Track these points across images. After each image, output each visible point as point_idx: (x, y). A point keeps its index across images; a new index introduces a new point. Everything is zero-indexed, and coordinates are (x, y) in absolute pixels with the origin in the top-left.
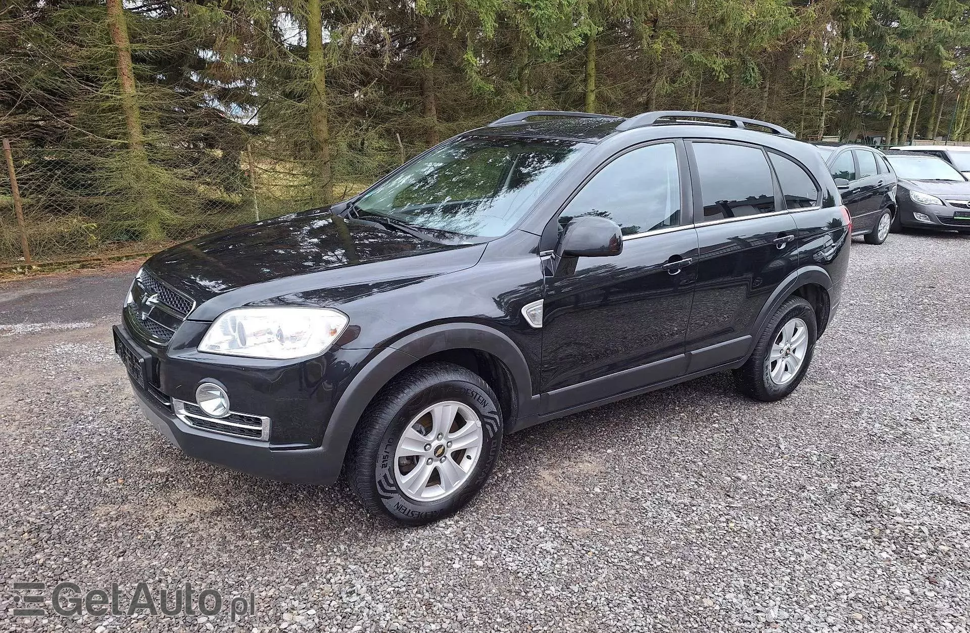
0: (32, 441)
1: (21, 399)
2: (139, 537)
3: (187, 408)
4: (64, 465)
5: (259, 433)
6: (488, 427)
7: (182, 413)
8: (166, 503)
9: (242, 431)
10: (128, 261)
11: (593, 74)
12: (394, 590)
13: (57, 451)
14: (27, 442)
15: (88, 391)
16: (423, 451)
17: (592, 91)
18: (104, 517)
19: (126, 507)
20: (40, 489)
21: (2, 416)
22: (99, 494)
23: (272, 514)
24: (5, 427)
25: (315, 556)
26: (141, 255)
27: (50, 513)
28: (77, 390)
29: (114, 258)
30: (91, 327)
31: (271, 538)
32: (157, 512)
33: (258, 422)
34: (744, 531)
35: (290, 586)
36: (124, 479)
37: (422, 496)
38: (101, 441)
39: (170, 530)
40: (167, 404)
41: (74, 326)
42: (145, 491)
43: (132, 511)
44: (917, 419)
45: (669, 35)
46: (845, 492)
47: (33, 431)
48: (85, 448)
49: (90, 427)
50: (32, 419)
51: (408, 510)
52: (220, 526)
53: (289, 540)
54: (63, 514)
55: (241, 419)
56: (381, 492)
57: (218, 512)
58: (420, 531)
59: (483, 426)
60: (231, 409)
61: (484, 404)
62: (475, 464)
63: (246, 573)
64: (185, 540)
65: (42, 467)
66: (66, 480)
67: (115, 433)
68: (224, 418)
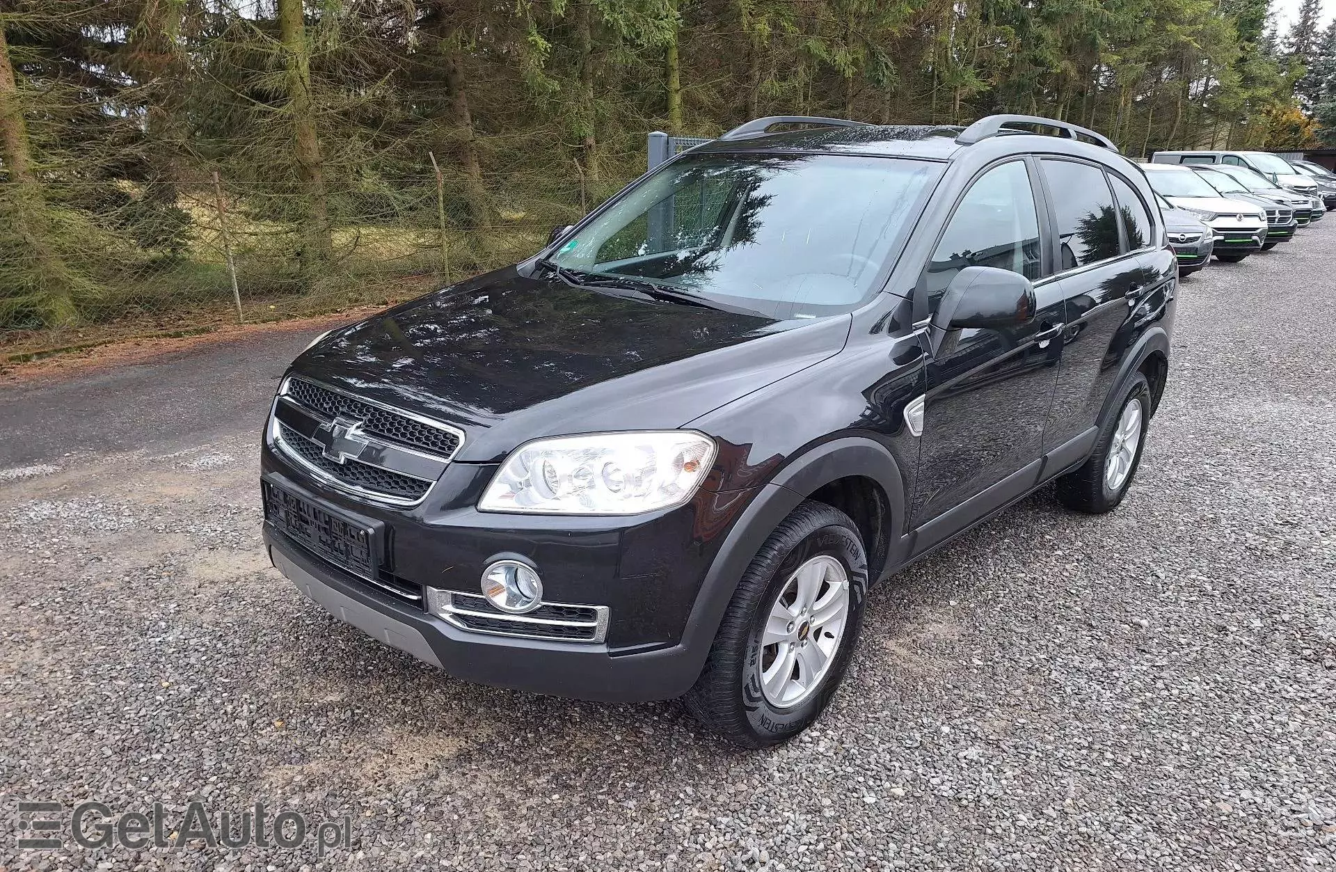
0: (86, 672)
1: (19, 602)
2: (368, 813)
3: (457, 602)
4: (167, 707)
5: (589, 632)
6: (857, 588)
7: (448, 610)
8: (375, 751)
9: (558, 630)
10: (44, 361)
11: (676, 67)
12: (808, 849)
13: (141, 685)
14: (77, 677)
15: (127, 579)
16: (787, 634)
17: (677, 91)
18: (287, 788)
19: (315, 767)
20: (151, 754)
21: (5, 634)
22: (256, 750)
23: (552, 749)
24: (21, 653)
25: (657, 809)
26: (61, 350)
27: (193, 793)
28: (107, 579)
29: (18, 358)
30: (55, 473)
31: (574, 787)
32: (369, 767)
33: (589, 615)
34: (1195, 698)
35: (653, 863)
36: (282, 720)
37: (784, 699)
38: (205, 661)
39: (412, 796)
40: (415, 598)
41: (29, 471)
42: (328, 735)
43: (328, 771)
44: (1287, 522)
45: (778, 13)
46: (1276, 630)
47: (77, 655)
48: (185, 676)
49: (170, 638)
50: (61, 634)
51: (772, 723)
52: (485, 779)
53: (602, 788)
54: (218, 791)
55: (558, 613)
56: (747, 702)
57: (464, 757)
58: (783, 752)
59: (851, 587)
60: (543, 599)
61: (857, 555)
62: (838, 644)
63: (573, 850)
64: (445, 808)
65: (132, 715)
66: (188, 733)
67: (220, 645)
68: (529, 613)
